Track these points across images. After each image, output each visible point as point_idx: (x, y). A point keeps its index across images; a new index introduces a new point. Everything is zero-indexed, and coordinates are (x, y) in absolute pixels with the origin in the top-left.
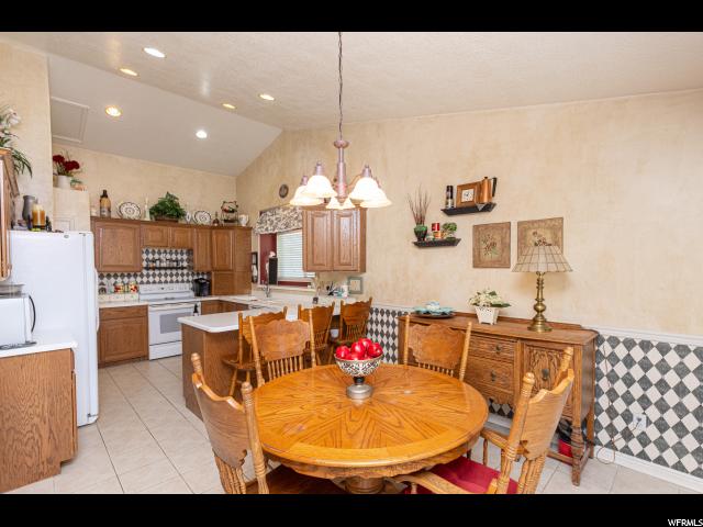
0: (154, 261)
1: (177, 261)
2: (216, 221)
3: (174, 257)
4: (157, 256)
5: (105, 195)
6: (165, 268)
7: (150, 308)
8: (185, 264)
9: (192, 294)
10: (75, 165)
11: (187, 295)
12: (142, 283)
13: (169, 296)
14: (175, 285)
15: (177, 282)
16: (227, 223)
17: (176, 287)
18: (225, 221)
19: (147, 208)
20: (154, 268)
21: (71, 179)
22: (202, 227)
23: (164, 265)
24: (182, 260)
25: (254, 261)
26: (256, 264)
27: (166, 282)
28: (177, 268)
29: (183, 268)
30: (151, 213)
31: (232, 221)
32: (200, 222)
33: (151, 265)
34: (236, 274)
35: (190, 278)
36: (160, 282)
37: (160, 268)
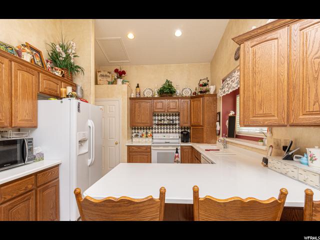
0: (161, 121)
1: (173, 120)
2: (195, 93)
3: (171, 118)
4: (162, 118)
5: (138, 87)
6: (167, 125)
7: (152, 148)
8: (177, 122)
9: (180, 140)
10: (124, 73)
11: (177, 141)
12: (155, 133)
13: (167, 141)
14: (171, 135)
15: (173, 132)
16: (202, 93)
17: (172, 136)
18: (201, 92)
19: (156, 91)
20: (161, 125)
21: (122, 80)
22: (186, 98)
23: (166, 122)
24: (176, 120)
25: (218, 120)
26: (219, 121)
27: (167, 132)
28: (173, 125)
29: (176, 124)
30: (158, 93)
31: (205, 92)
32: (184, 95)
33: (160, 122)
34: (205, 128)
35: (180, 131)
36: (164, 133)
37: (164, 125)
